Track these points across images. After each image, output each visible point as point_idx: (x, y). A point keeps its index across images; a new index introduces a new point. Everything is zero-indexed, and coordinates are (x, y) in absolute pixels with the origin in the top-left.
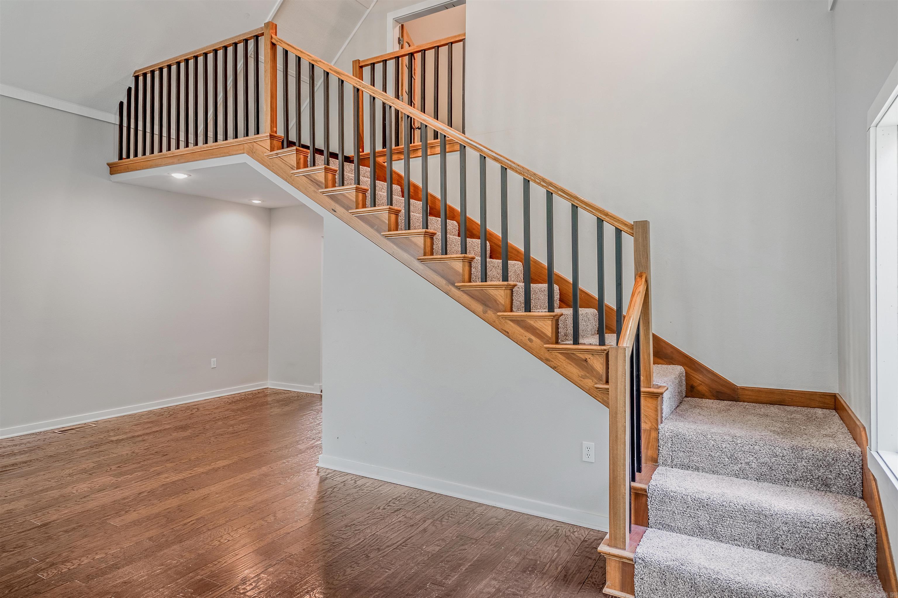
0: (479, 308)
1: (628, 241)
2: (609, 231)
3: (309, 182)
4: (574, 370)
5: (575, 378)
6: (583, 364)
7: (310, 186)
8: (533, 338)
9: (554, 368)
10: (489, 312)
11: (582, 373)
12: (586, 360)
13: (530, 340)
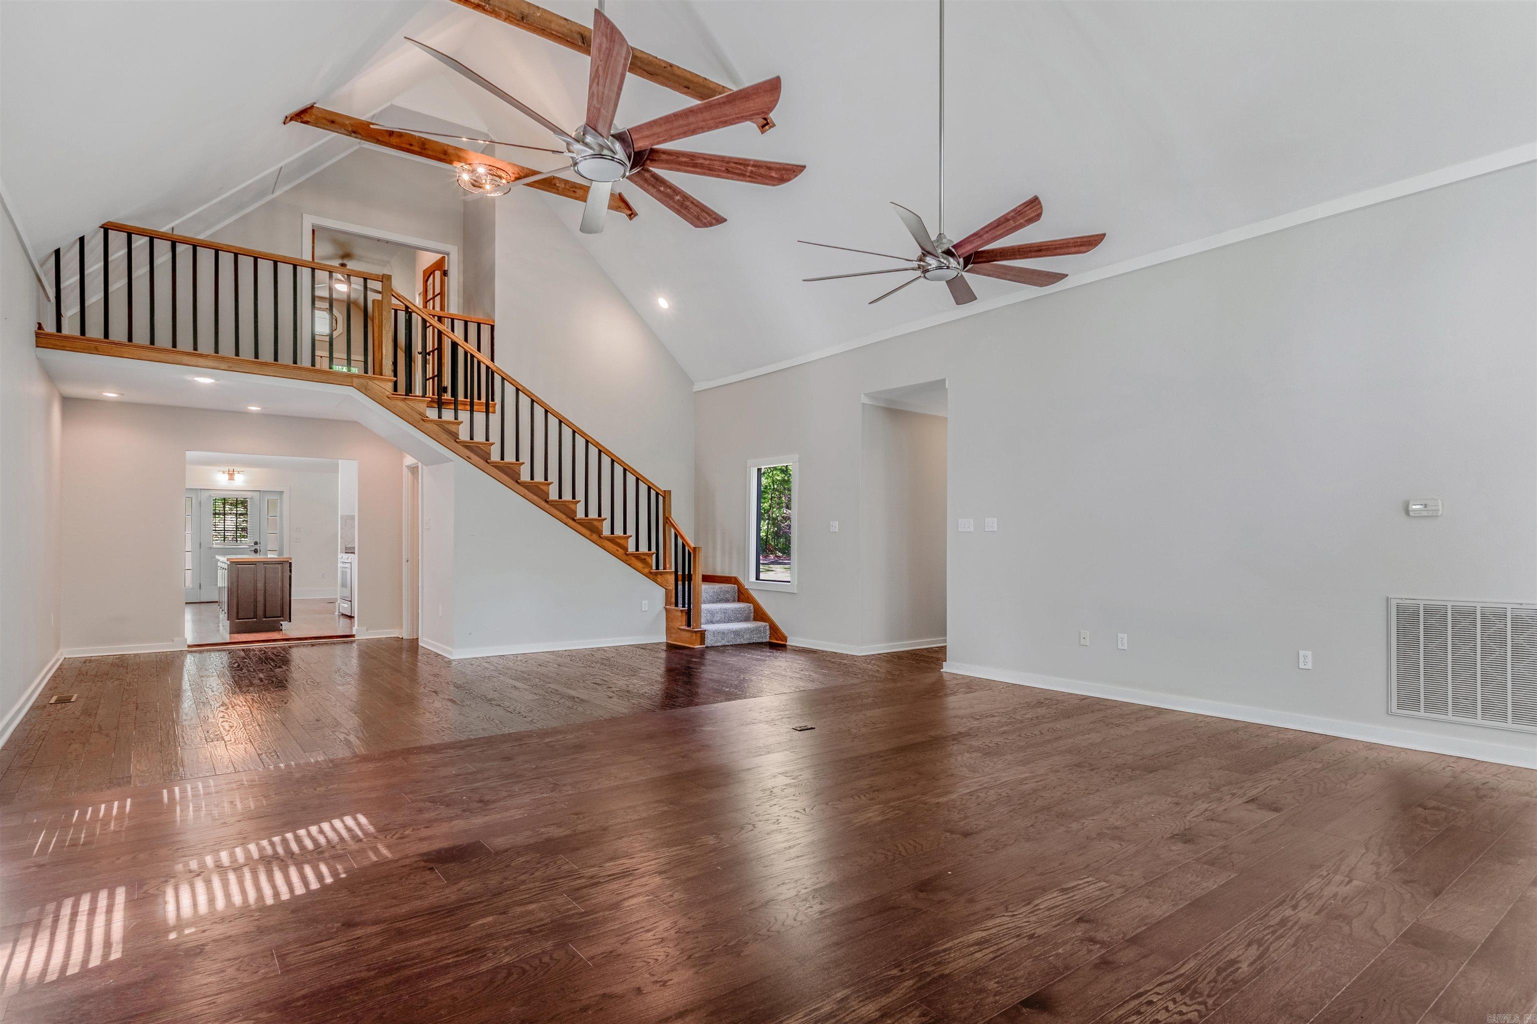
0: (587, 533)
1: (661, 498)
2: (653, 493)
3: (442, 430)
4: (639, 565)
5: (640, 569)
6: (644, 561)
7: (442, 434)
8: (618, 549)
9: (629, 565)
10: (594, 535)
11: (643, 566)
12: (645, 559)
13: (617, 550)
